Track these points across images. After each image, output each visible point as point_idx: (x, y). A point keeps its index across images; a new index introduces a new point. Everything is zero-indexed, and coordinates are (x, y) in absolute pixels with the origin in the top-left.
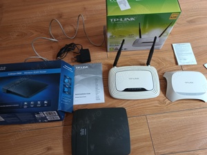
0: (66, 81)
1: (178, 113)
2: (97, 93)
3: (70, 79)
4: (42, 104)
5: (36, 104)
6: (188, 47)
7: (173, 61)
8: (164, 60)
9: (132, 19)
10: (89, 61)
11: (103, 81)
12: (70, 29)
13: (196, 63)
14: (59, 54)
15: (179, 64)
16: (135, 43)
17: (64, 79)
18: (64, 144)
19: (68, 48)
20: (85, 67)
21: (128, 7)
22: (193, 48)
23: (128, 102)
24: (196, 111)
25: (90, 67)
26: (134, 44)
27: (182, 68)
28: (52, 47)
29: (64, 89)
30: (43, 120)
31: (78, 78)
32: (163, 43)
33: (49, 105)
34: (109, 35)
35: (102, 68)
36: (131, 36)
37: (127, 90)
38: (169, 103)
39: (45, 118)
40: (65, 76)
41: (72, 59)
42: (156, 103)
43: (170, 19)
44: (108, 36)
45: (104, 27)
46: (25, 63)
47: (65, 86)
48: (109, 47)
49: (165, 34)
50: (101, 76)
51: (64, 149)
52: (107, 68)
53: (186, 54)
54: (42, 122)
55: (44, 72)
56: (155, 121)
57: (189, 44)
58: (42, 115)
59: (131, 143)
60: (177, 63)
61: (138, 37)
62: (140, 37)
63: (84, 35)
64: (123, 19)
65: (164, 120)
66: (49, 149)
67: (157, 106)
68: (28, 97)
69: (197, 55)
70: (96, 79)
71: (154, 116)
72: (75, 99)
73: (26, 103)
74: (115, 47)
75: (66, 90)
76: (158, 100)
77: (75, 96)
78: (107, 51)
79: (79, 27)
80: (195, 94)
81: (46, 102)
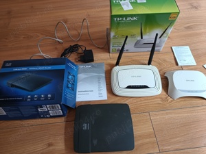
0: (70, 77)
1: (180, 110)
2: (100, 90)
3: (74, 76)
4: (46, 97)
5: (39, 97)
6: (187, 49)
7: (174, 62)
8: (165, 61)
9: (134, 18)
10: (92, 61)
11: (106, 79)
12: (75, 32)
13: (195, 64)
14: (63, 54)
15: (180, 64)
16: (137, 44)
17: (68, 76)
19: (72, 49)
20: (88, 66)
22: (192, 51)
23: (131, 99)
24: (199, 108)
25: (93, 66)
26: (135, 45)
27: (182, 68)
28: (56, 48)
29: (68, 85)
30: (45, 115)
31: (81, 76)
32: (163, 46)
33: (52, 98)
35: (105, 68)
36: (133, 36)
37: (129, 87)
38: (172, 101)
39: (47, 113)
40: (69, 73)
41: (75, 59)
42: (159, 101)
44: (112, 37)
45: (107, 29)
46: (30, 60)
47: (68, 81)
48: (111, 48)
49: (165, 35)
50: (104, 75)
51: (66, 145)
52: (109, 68)
53: (185, 55)
54: (44, 118)
55: (49, 68)
56: (159, 118)
57: (188, 47)
58: (45, 108)
59: (135, 139)
60: (177, 64)
61: (139, 38)
62: (142, 38)
63: (88, 38)
64: (126, 19)
65: (167, 117)
66: (50, 145)
67: (160, 104)
68: (32, 91)
69: (196, 57)
70: (99, 78)
71: (157, 113)
72: (78, 96)
73: (29, 97)
74: (117, 48)
75: (70, 86)
76: (161, 98)
77: (77, 93)
78: (109, 52)
79: (84, 31)
80: (197, 92)
81: (49, 96)
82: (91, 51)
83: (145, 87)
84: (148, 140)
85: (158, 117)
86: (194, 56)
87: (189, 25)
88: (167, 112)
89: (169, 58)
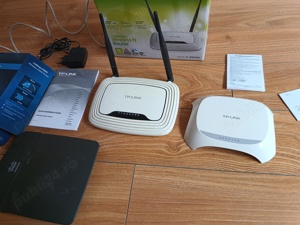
0: (27, 85)
1: (196, 172)
2: (71, 114)
3: (36, 84)
6: (256, 62)
7: (222, 81)
8: (204, 78)
13: (263, 89)
15: (229, 87)
17: (23, 81)
22: (265, 64)
23: (115, 137)
25: (79, 74)
27: (233, 93)
31: (54, 87)
37: (114, 114)
38: (186, 151)
40: (27, 78)
42: (162, 147)
47: (19, 91)
50: (89, 90)
53: (248, 71)
57: (260, 57)
67: (162, 152)
69: (269, 77)
71: (150, 168)
74: (123, 48)
75: (20, 97)
76: (168, 143)
83: (142, 117)
84: (111, 215)
85: (148, 177)
86: (266, 75)
87: (274, 19)
88: (169, 170)
89: (213, 73)
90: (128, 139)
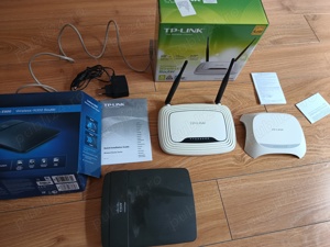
0: (90, 125)
2: (140, 146)
3: (96, 122)
4: (50, 163)
5: (38, 164)
6: (273, 77)
7: (254, 97)
8: (241, 96)
9: (198, 30)
10: (127, 94)
11: (150, 126)
12: (93, 42)
13: (285, 102)
14: (76, 82)
15: (262, 102)
16: (199, 70)
17: (87, 123)
18: (88, 230)
19: (91, 73)
20: (119, 104)
21: (192, 11)
22: (280, 80)
23: (190, 159)
24: (288, 171)
25: (127, 104)
26: (197, 70)
27: (266, 109)
28: (62, 71)
29: (86, 139)
30: (50, 190)
31: (108, 121)
32: (239, 71)
33: (61, 164)
34: (160, 53)
35: (147, 107)
36: (194, 57)
37: (187, 141)
38: (250, 161)
39: (54, 187)
40: (88, 118)
41: (97, 91)
42: (231, 161)
43: (253, 34)
44: (159, 56)
45: (151, 41)
46: (17, 94)
47: (87, 133)
48: (158, 74)
49: (243, 57)
50: (146, 119)
52: (155, 108)
53: (270, 88)
54: (47, 194)
55: (52, 110)
56: (231, 187)
57: (274, 74)
58: (48, 181)
60: (258, 102)
61: (203, 60)
62: (207, 60)
63: (118, 55)
64: (185, 30)
65: (243, 185)
66: (60, 239)
67: (233, 165)
69: (287, 90)
70: (138, 124)
71: (228, 180)
72: (103, 156)
73: (20, 162)
74: (167, 75)
75: (90, 140)
76: (234, 156)
77: (103, 151)
78: (154, 81)
79: (110, 41)
80: (286, 146)
81: (56, 160)
82: (124, 77)
84: (215, 223)
86: (283, 89)
87: (276, 38)
88: (244, 177)
89: (247, 92)
90: (201, 159)
